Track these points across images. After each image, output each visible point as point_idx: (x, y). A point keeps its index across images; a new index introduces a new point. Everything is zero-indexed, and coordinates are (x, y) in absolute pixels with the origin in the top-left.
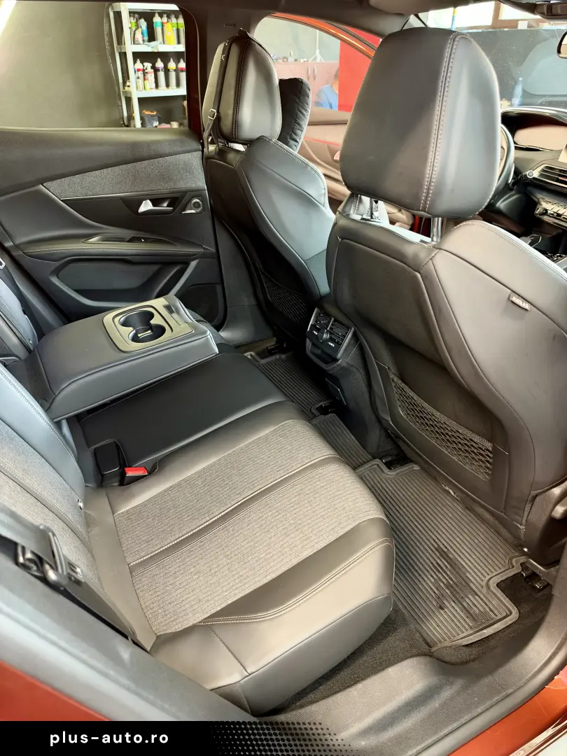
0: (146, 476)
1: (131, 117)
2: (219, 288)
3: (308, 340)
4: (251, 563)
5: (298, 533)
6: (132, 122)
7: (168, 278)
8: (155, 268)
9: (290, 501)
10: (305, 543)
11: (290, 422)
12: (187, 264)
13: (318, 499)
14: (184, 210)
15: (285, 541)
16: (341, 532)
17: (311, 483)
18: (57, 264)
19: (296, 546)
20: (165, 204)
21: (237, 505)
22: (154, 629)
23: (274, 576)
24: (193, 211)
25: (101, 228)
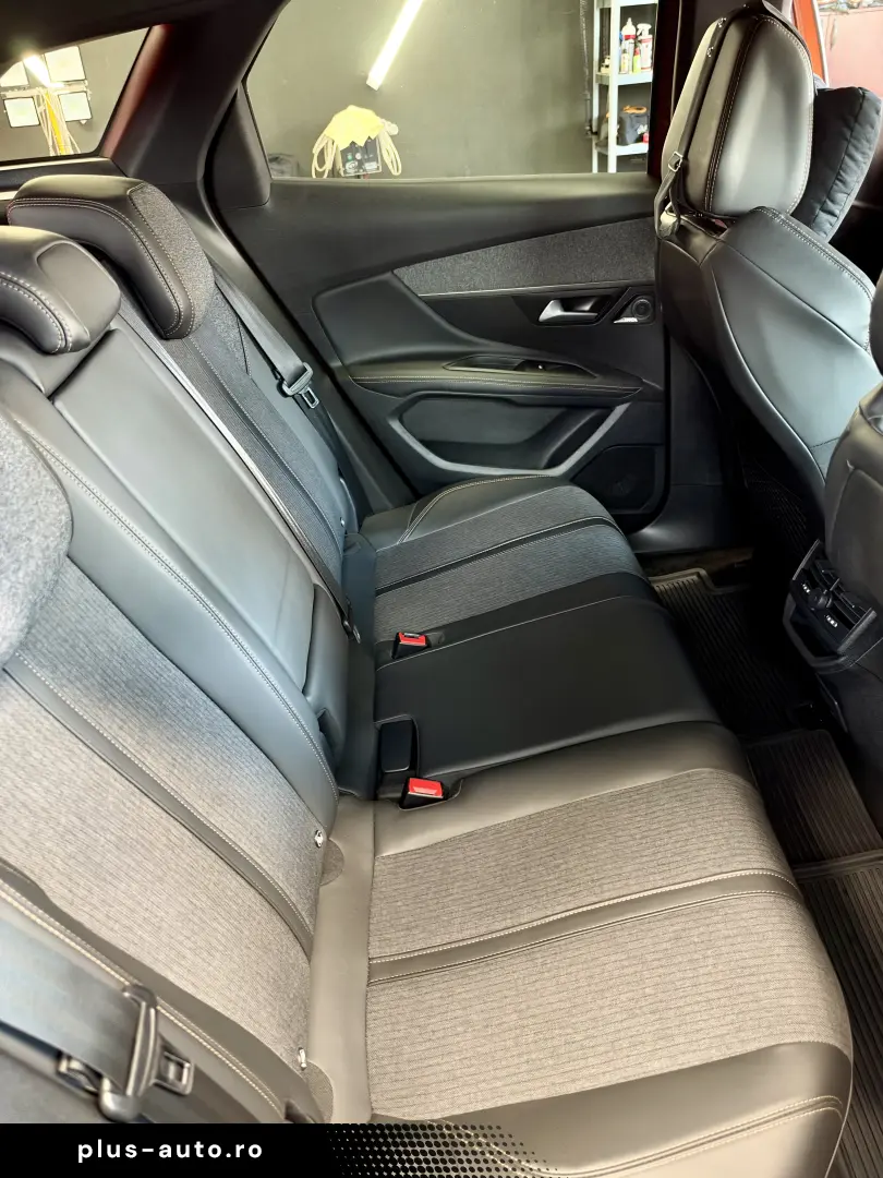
0: (439, 800)
1: (603, 119)
2: (660, 454)
3: (790, 597)
4: (556, 1042)
5: (653, 1018)
6: (603, 127)
7: (575, 429)
8: (555, 412)
9: (658, 948)
10: (662, 1043)
11: (705, 773)
12: (610, 409)
13: (711, 961)
14: (618, 317)
15: (625, 1024)
16: (738, 1050)
17: (707, 921)
18: (402, 400)
19: (643, 1043)
20: (587, 307)
21: (563, 915)
22: (373, 1097)
23: (588, 1085)
24: (634, 320)
25: (476, 344)
